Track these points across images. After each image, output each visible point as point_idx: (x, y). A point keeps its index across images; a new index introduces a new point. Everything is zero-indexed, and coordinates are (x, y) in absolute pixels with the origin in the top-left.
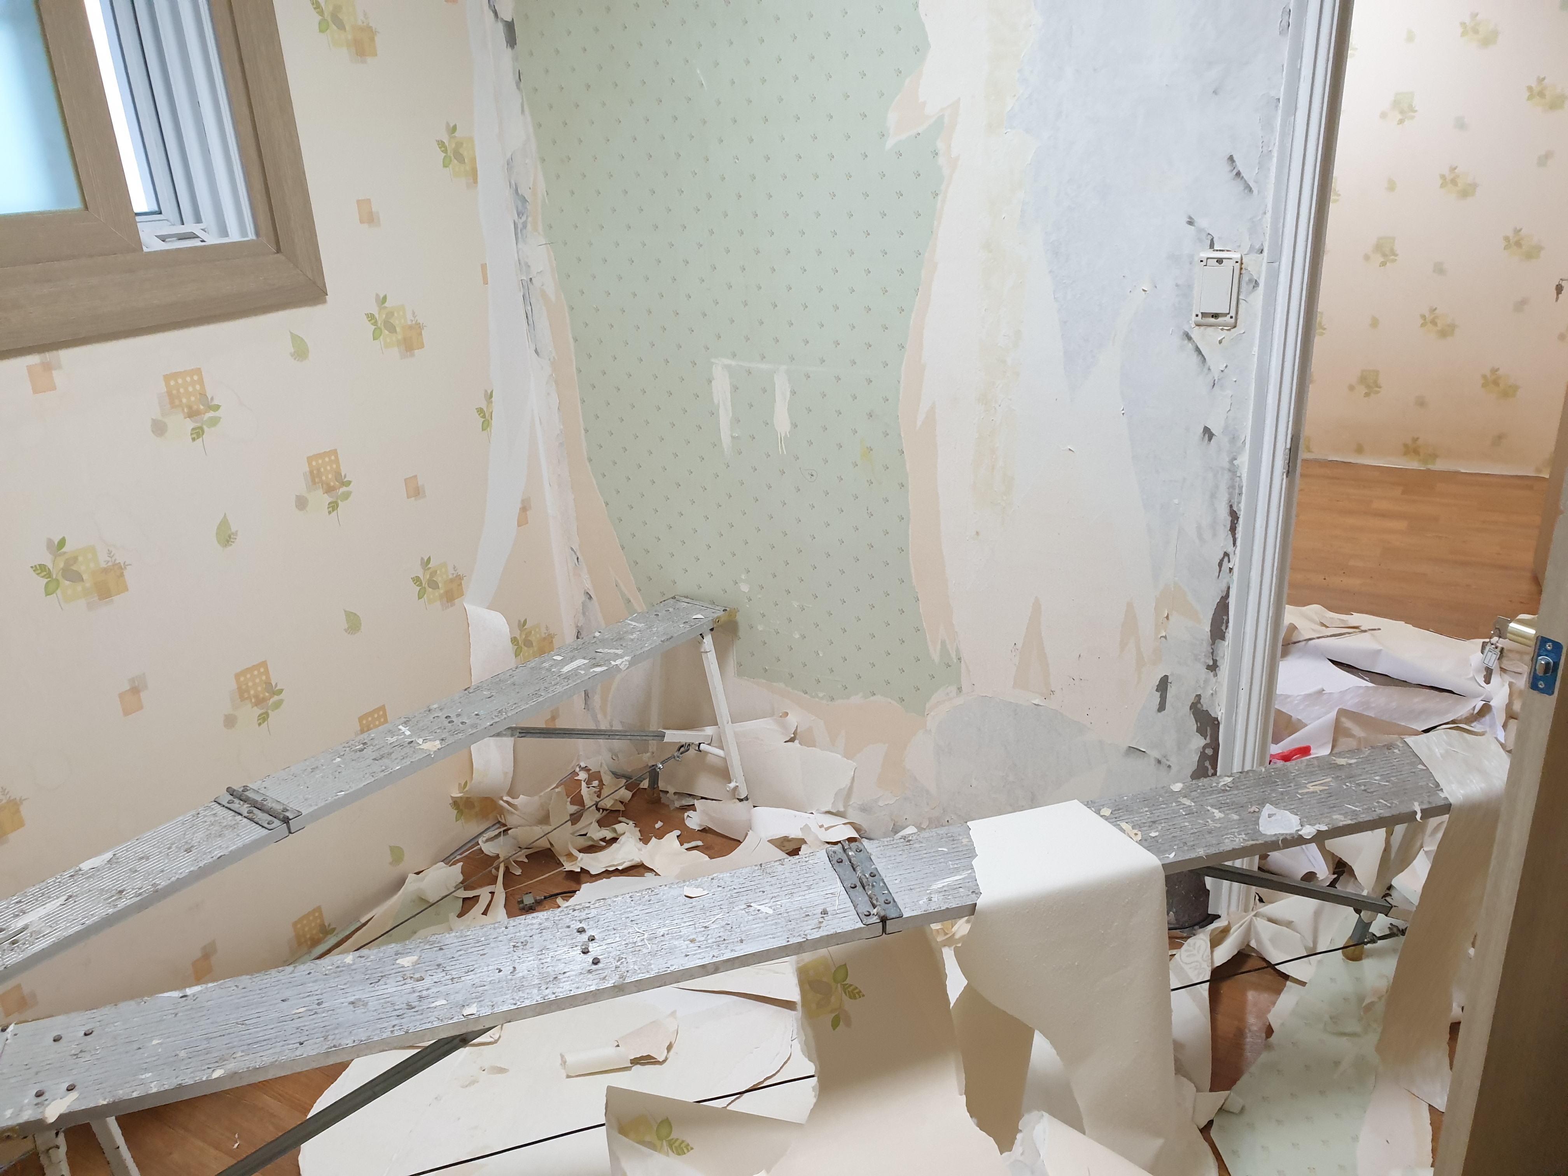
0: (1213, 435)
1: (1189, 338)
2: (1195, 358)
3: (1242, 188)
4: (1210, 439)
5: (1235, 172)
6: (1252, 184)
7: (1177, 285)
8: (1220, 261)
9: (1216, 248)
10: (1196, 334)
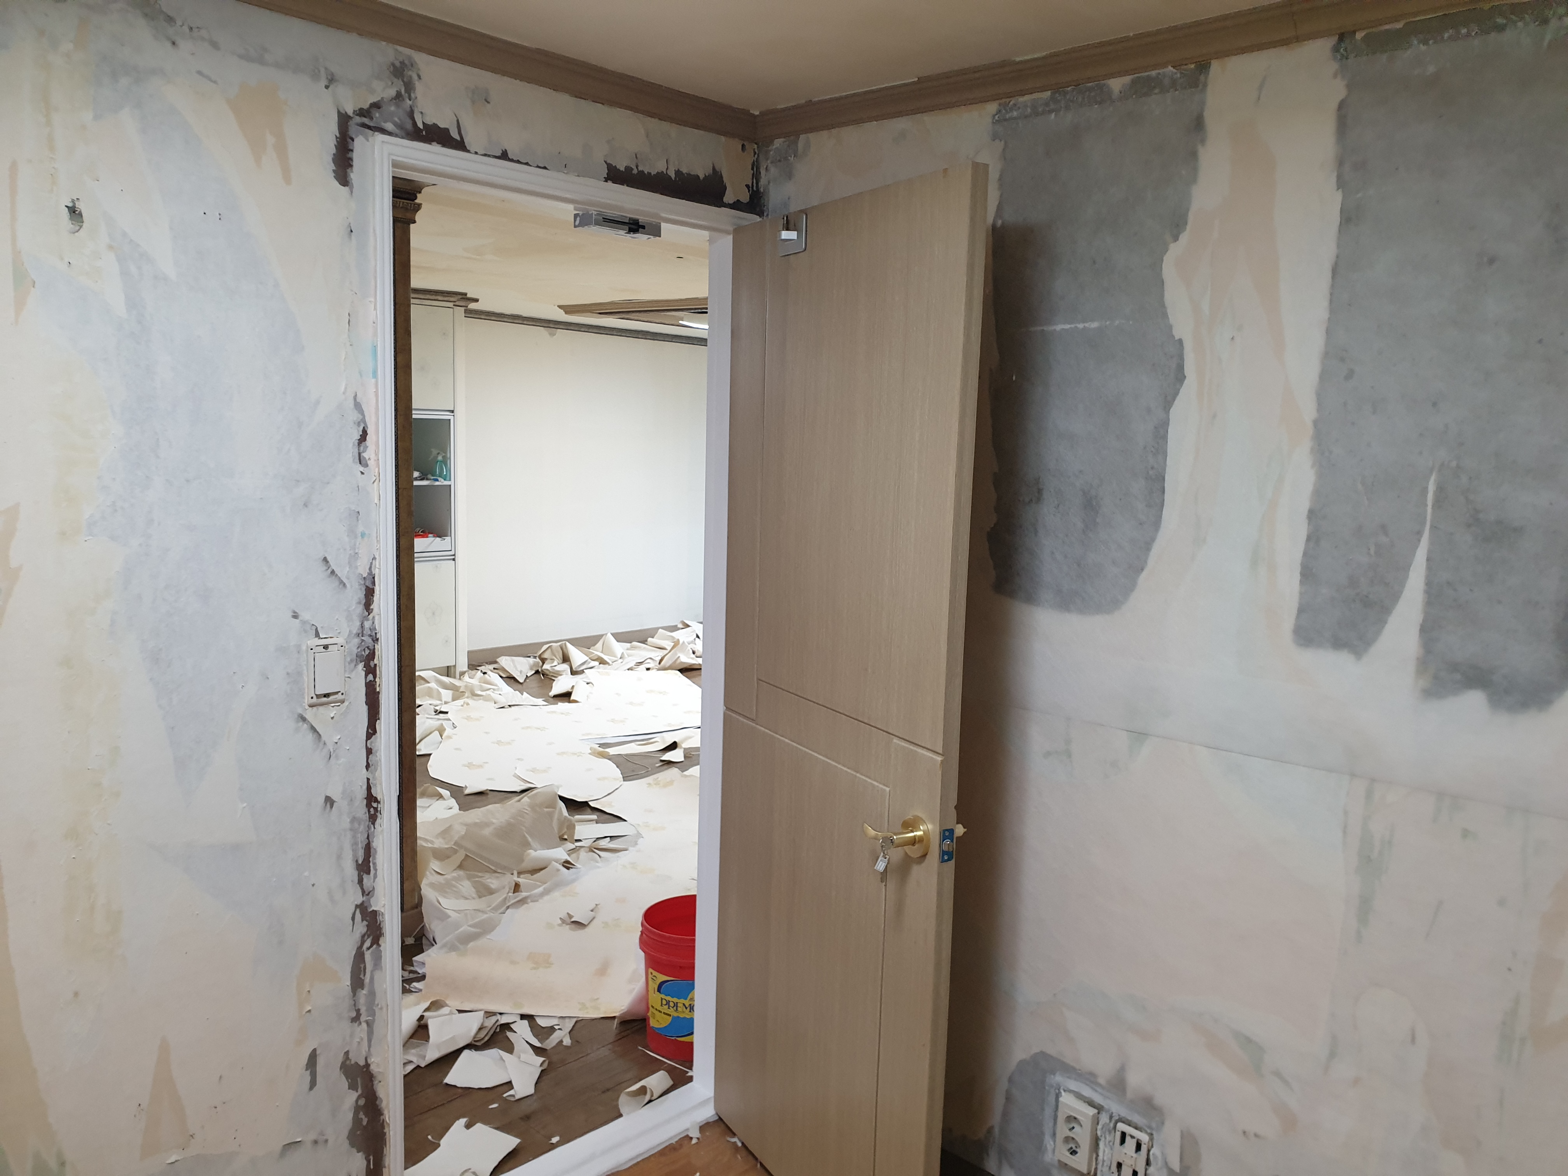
0: (334, 801)
1: (304, 719)
2: (310, 736)
3: (337, 583)
4: (332, 807)
5: (330, 571)
6: (345, 580)
7: (288, 674)
8: (326, 647)
9: (321, 637)
10: (309, 714)
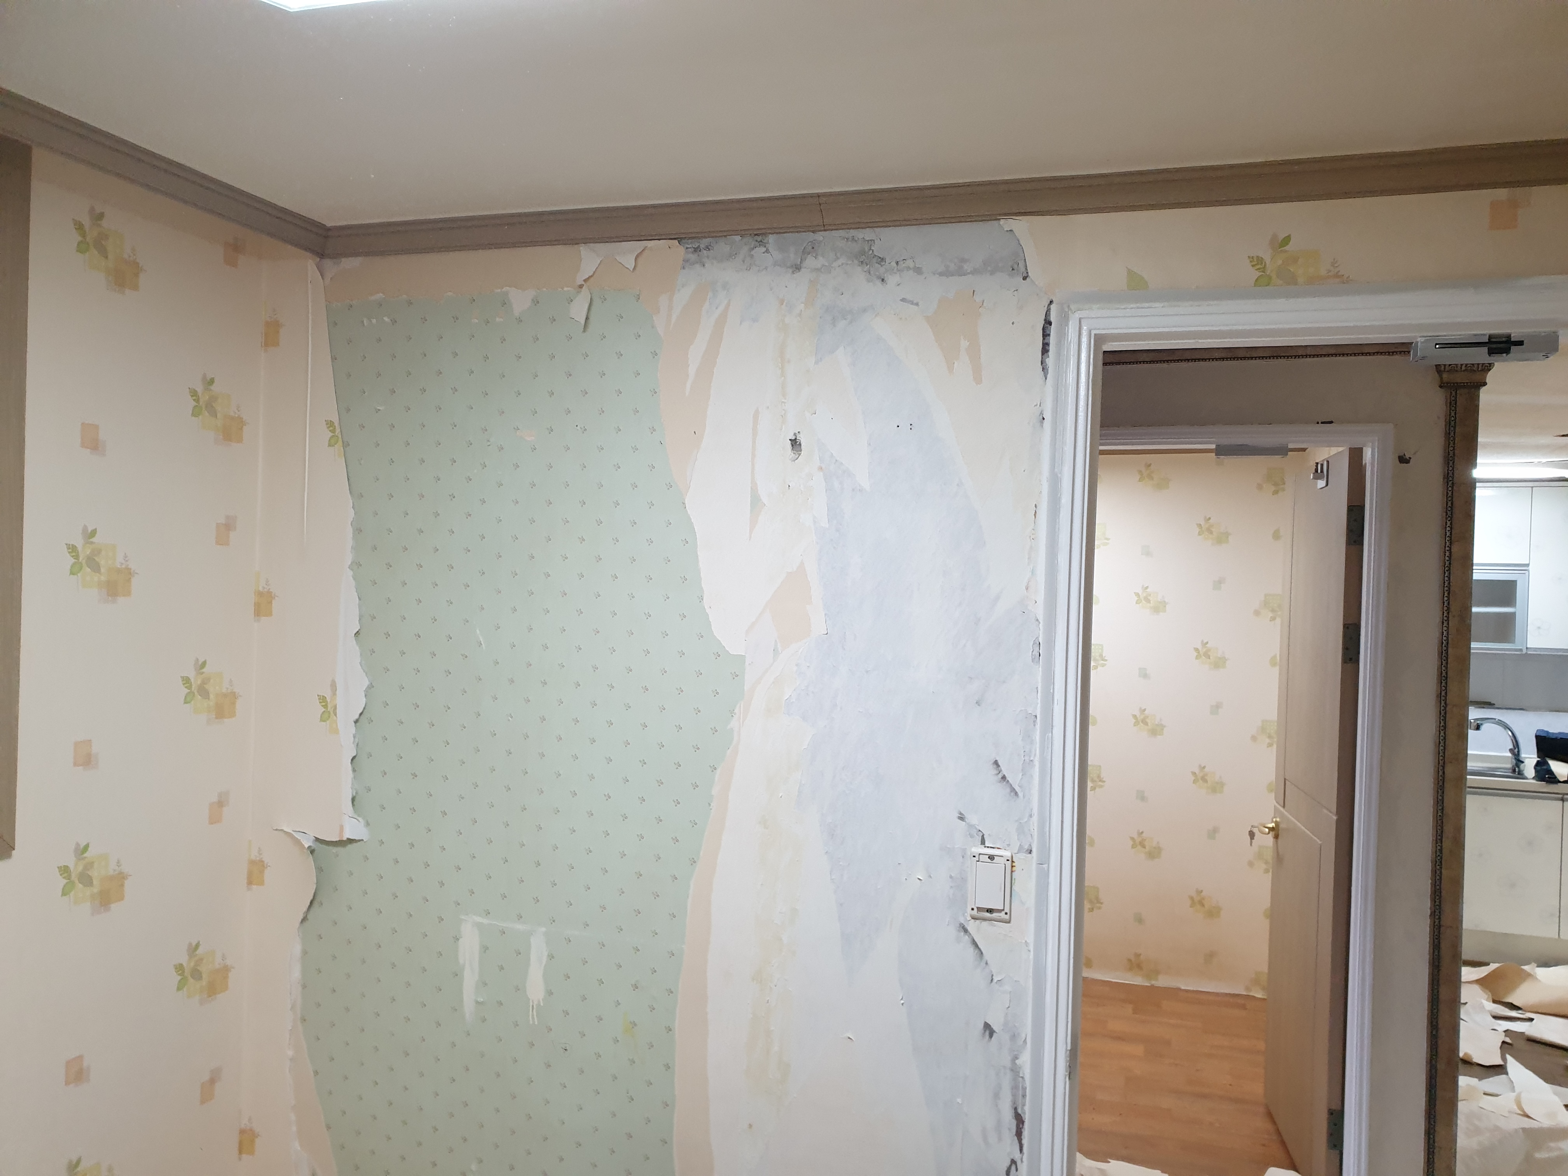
0: (994, 1032)
1: (966, 931)
2: (971, 950)
3: (1008, 790)
4: (991, 1036)
5: (1000, 776)
6: (1017, 789)
7: (951, 877)
8: (991, 858)
9: (986, 845)
10: (972, 926)
